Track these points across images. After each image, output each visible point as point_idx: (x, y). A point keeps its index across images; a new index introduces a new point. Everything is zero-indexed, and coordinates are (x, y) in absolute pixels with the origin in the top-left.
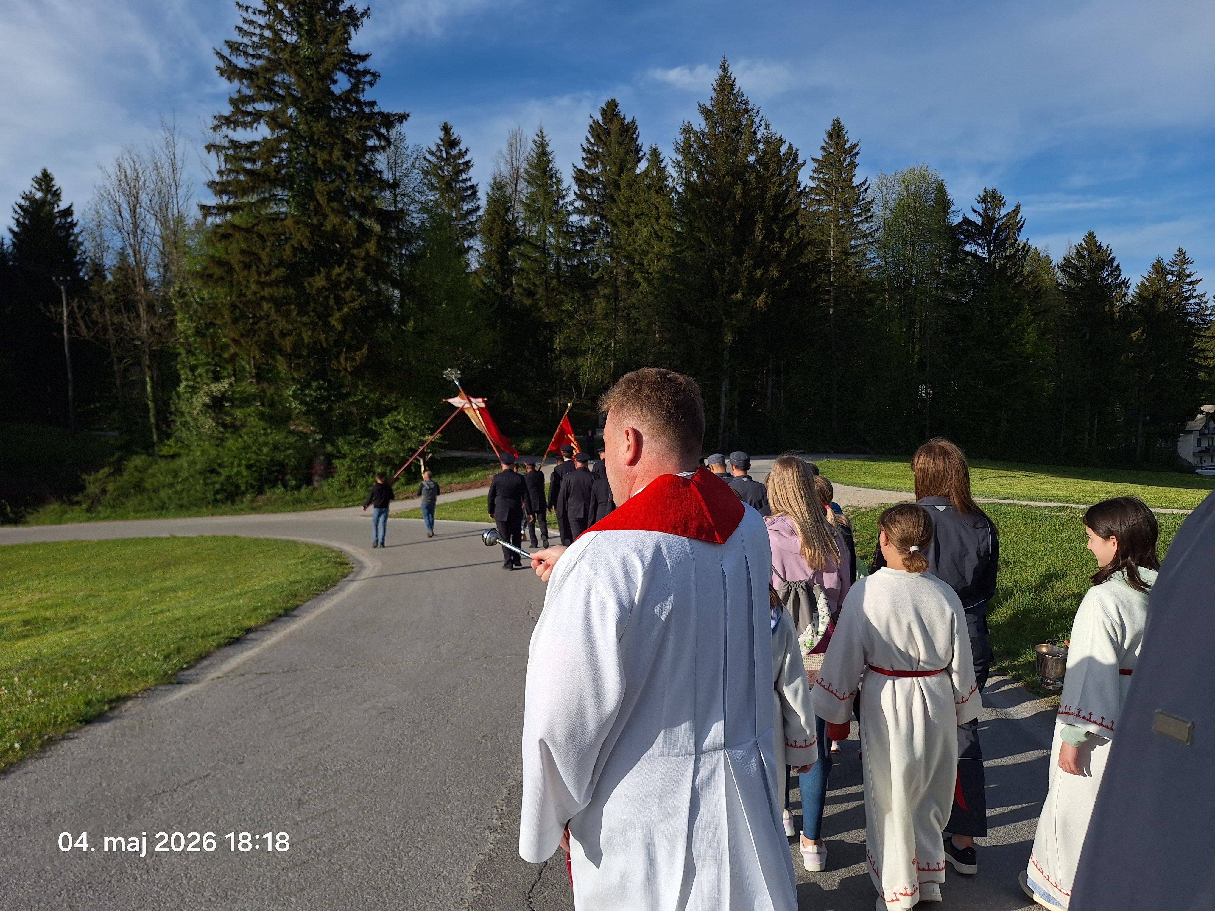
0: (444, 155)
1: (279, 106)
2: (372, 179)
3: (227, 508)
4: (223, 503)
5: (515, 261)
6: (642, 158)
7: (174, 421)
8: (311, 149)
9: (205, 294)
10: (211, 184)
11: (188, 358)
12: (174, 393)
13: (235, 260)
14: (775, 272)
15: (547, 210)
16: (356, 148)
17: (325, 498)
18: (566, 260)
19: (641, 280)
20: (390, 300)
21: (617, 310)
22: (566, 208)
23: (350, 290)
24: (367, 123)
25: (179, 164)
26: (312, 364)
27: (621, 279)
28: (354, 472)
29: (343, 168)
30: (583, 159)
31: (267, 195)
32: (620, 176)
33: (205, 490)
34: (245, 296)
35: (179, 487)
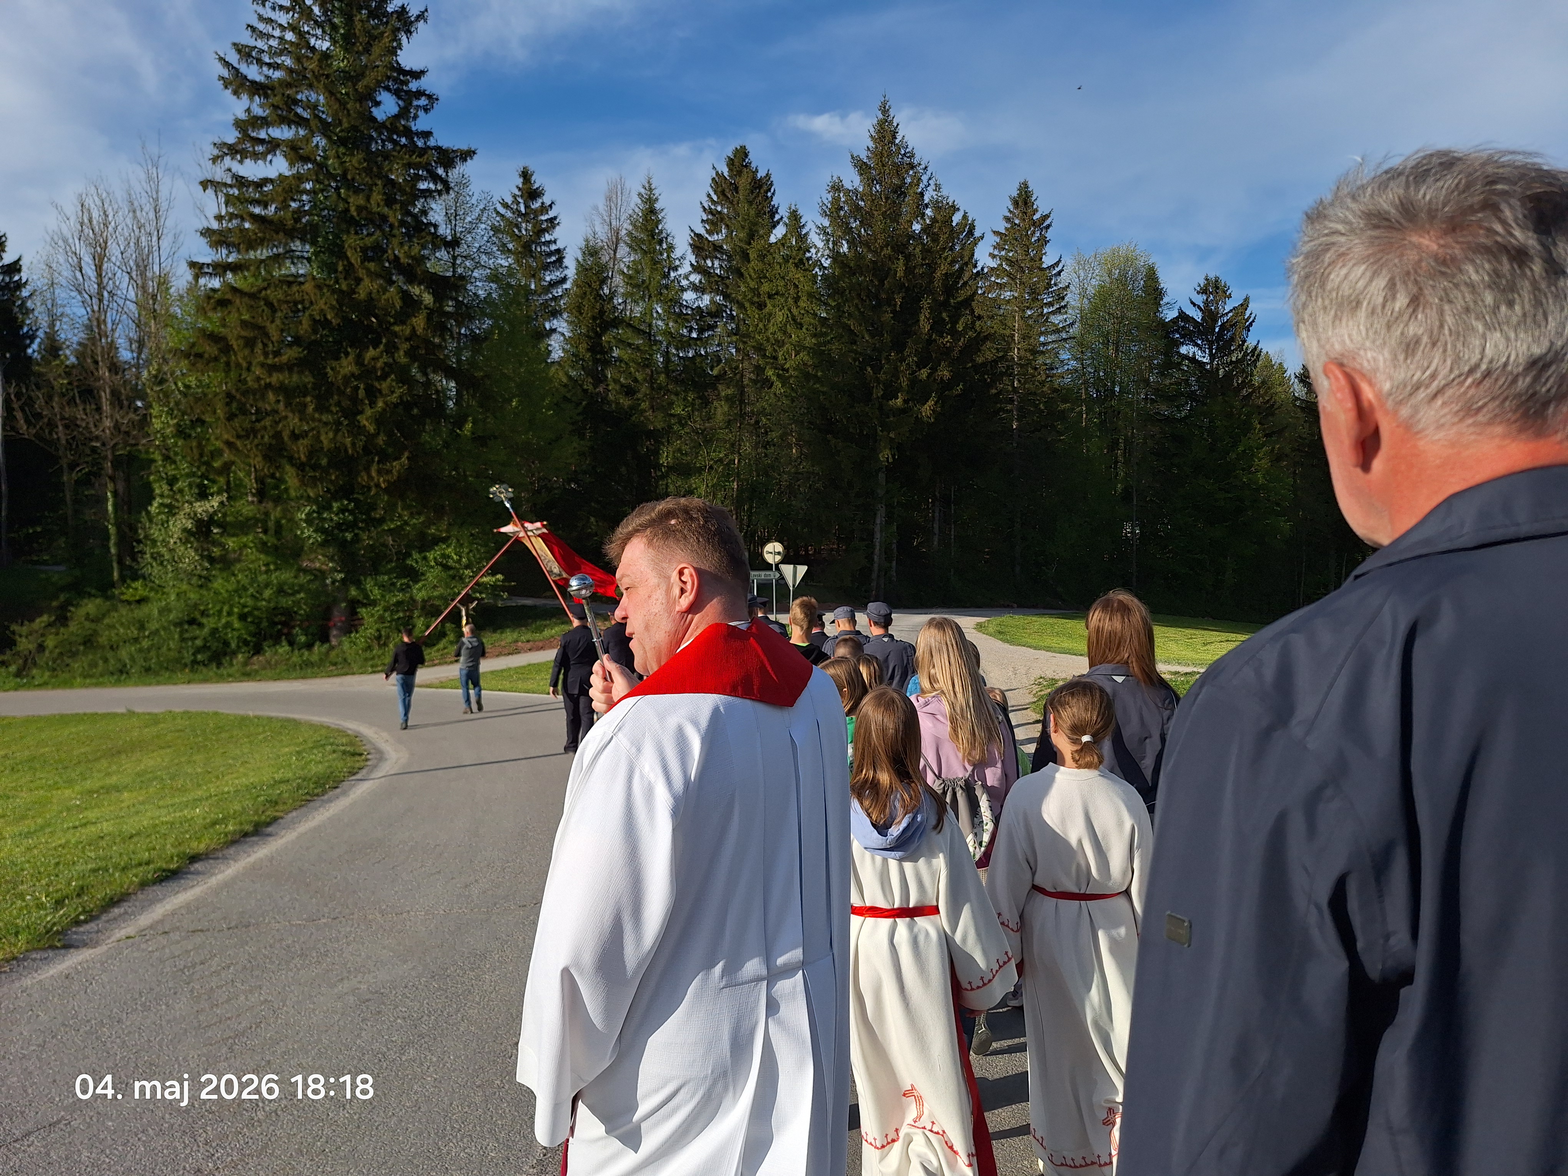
0: (523, 209)
1: (302, 132)
2: (423, 234)
3: (211, 674)
4: (204, 665)
5: (611, 349)
6: (778, 222)
7: (143, 553)
8: (342, 191)
9: (192, 381)
10: (207, 232)
11: (164, 467)
12: (144, 513)
13: (233, 334)
14: (945, 373)
15: (654, 284)
16: (403, 192)
17: (345, 660)
18: (678, 350)
19: (774, 378)
20: (442, 393)
21: (742, 415)
22: (679, 282)
23: (389, 380)
24: (418, 159)
25: (164, 205)
26: (333, 478)
27: (749, 376)
28: (387, 624)
29: (384, 218)
30: (703, 221)
31: (281, 250)
32: (750, 244)
33: (181, 648)
34: (245, 382)
35: (145, 644)
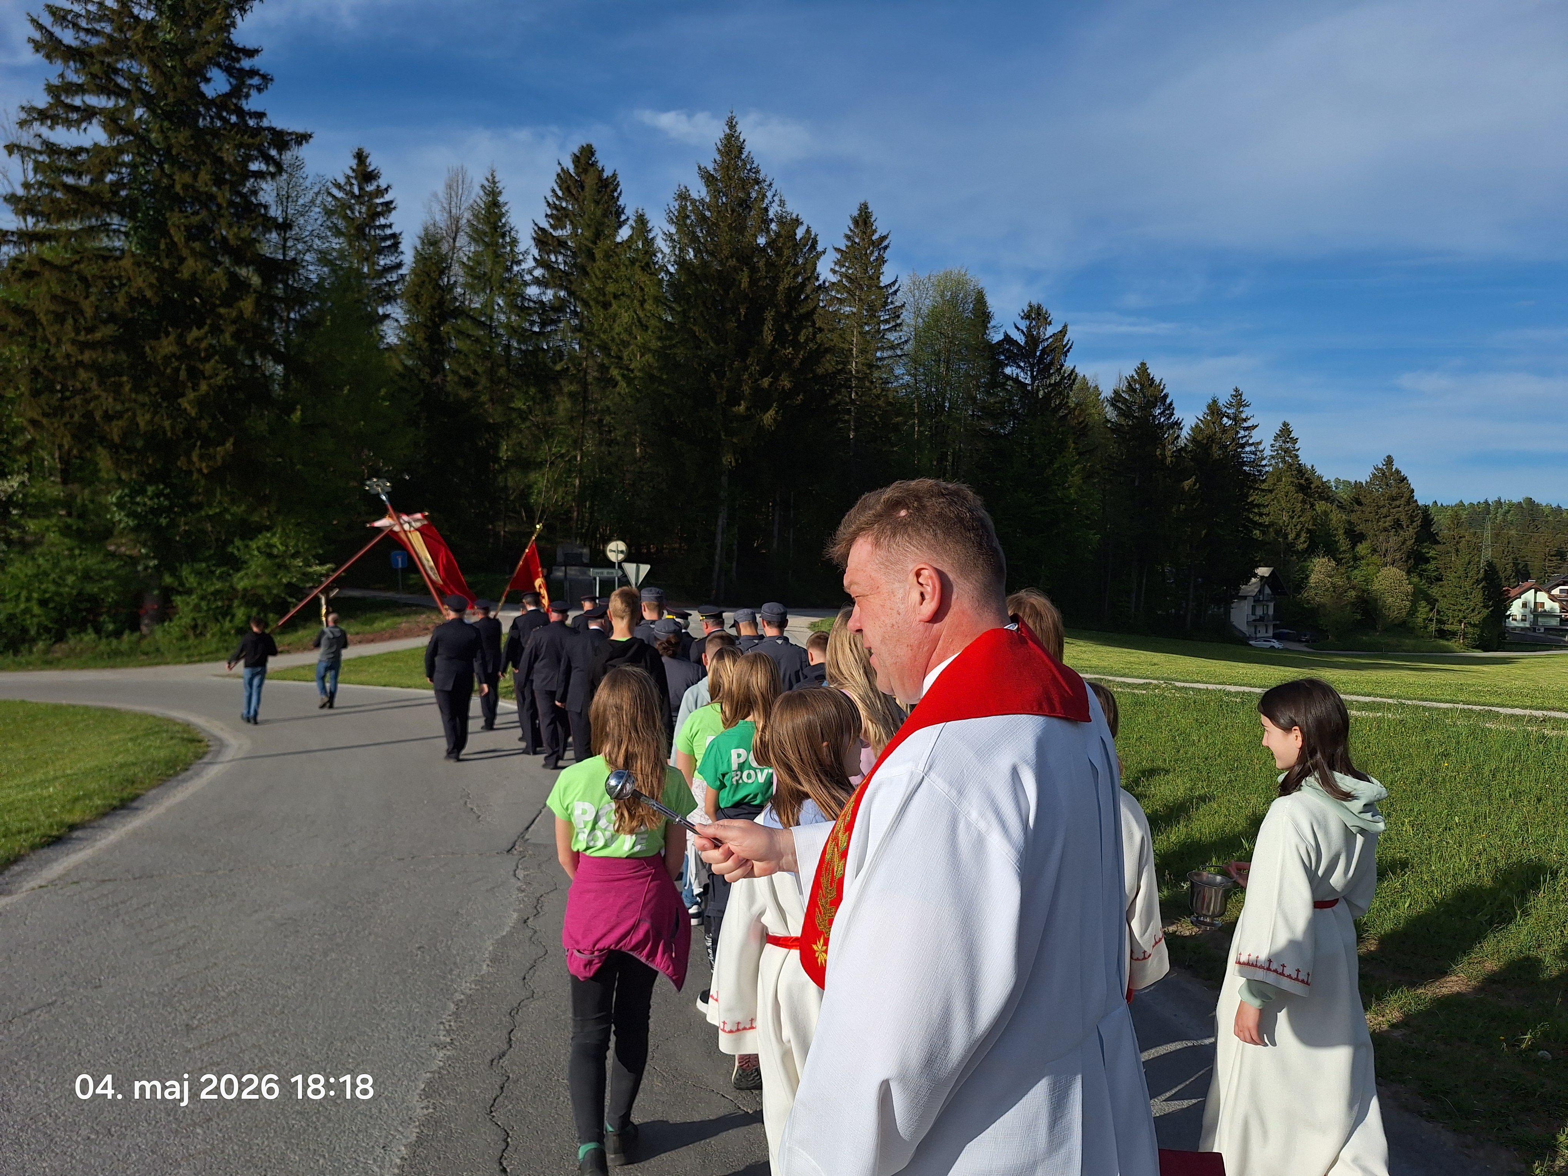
0: (356, 190)
1: (122, 103)
2: (254, 215)
5: (450, 340)
6: (624, 223)
8: (166, 166)
10: (11, 199)
13: (42, 308)
14: (786, 383)
15: (495, 277)
16: (233, 173)
17: (158, 650)
18: (519, 342)
19: (619, 378)
20: (269, 378)
21: (585, 413)
22: (522, 277)
23: (213, 361)
24: (250, 140)
26: (150, 461)
27: (593, 374)
28: (203, 614)
29: (212, 197)
30: (547, 215)
31: (95, 223)
32: (596, 244)
34: (53, 358)
